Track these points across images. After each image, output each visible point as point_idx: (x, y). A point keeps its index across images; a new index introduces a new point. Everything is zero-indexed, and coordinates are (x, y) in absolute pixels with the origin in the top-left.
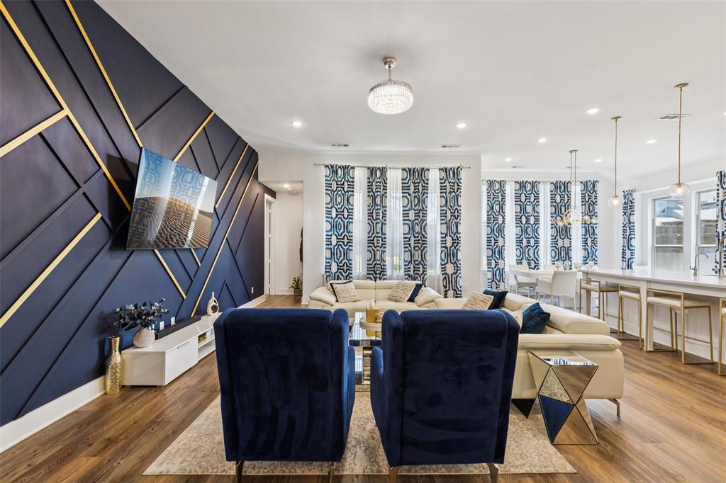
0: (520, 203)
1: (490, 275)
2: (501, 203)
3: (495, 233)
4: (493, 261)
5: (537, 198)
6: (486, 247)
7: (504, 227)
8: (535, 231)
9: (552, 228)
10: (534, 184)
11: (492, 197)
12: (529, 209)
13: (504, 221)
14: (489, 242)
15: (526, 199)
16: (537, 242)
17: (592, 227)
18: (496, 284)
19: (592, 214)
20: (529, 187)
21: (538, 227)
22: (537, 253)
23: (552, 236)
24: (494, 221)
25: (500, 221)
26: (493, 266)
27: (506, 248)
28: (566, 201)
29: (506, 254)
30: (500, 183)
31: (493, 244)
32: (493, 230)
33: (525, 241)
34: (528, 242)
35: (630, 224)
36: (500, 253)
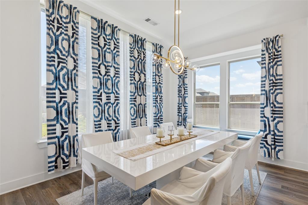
0: (97, 46)
1: (52, 150)
2: (72, 40)
3: (62, 82)
4: (58, 127)
5: (116, 47)
6: (45, 104)
7: (76, 75)
8: (115, 85)
9: (131, 84)
10: (114, 29)
11: (56, 24)
12: (109, 57)
13: (75, 67)
14: (50, 96)
15: (105, 45)
16: (117, 99)
17: (160, 86)
18: (64, 162)
19: (160, 74)
20: (109, 31)
21: (119, 81)
22: (118, 112)
23: (131, 92)
24: (59, 63)
25: (70, 65)
26: (58, 133)
27: (78, 105)
28: (142, 58)
29: (79, 115)
30: (70, 8)
31: (57, 99)
32: (57, 78)
33: (104, 97)
34: (108, 98)
35: (184, 85)
36: (70, 113)
